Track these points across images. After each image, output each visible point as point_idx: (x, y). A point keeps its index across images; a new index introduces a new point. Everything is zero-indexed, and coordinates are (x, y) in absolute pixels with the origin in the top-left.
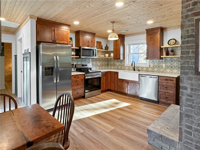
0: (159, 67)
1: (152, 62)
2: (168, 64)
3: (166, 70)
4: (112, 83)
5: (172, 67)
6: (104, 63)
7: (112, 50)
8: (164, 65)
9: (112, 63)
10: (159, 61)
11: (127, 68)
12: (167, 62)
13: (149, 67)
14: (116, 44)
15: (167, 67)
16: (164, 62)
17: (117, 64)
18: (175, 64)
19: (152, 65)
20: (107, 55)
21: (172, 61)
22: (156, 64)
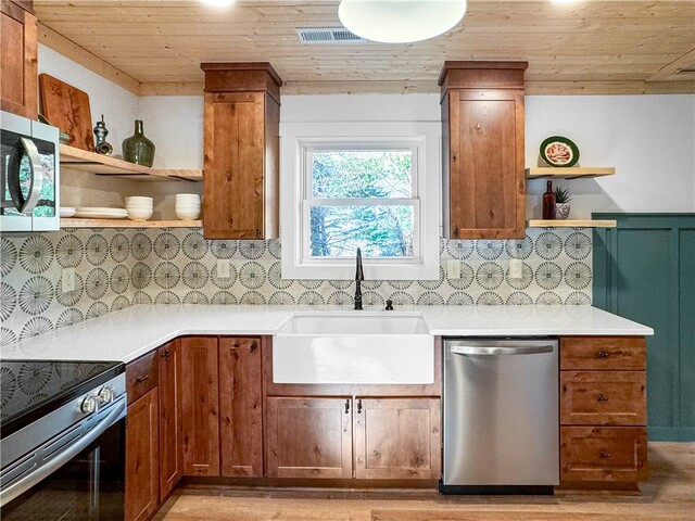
0: (490, 276)
1: (455, 253)
2: (535, 261)
3: (525, 291)
4: (213, 422)
5: (549, 275)
6: (109, 266)
7: (193, 166)
8: (515, 267)
9: (181, 260)
10: (490, 246)
11: (297, 291)
12: (528, 248)
13: (437, 277)
14: (229, 130)
15: (529, 275)
16: (514, 251)
17: (224, 268)
18: (563, 259)
19: (454, 268)
20: (141, 206)
21: (549, 246)
22: (476, 262)
